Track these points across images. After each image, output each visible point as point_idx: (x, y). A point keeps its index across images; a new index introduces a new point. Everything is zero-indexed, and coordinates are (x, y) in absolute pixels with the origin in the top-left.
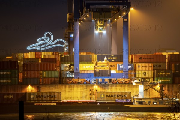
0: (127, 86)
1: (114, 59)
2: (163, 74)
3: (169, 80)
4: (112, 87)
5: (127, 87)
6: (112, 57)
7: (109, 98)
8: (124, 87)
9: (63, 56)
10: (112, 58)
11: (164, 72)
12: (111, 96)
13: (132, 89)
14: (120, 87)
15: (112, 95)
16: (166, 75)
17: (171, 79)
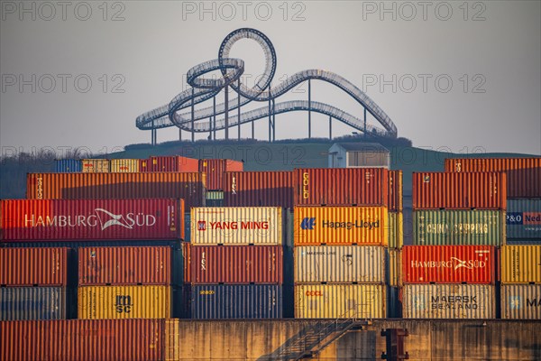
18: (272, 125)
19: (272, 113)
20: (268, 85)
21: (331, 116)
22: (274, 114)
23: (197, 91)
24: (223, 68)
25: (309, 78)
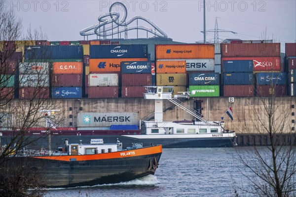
0: (136, 101)
1: (122, 53)
2: (203, 78)
3: (213, 91)
4: (110, 104)
5: (136, 104)
6: (118, 49)
7: (98, 123)
8: (131, 104)
9: (29, 48)
10: (117, 51)
11: (204, 77)
12: (102, 120)
13: (145, 107)
14: (124, 104)
15: (104, 117)
16: (208, 81)
17: (217, 87)
18: (126, 34)
19: (126, 30)
20: (125, 21)
21: (147, 31)
22: (127, 30)
23: (101, 23)
24: (111, 15)
25: (137, 19)
